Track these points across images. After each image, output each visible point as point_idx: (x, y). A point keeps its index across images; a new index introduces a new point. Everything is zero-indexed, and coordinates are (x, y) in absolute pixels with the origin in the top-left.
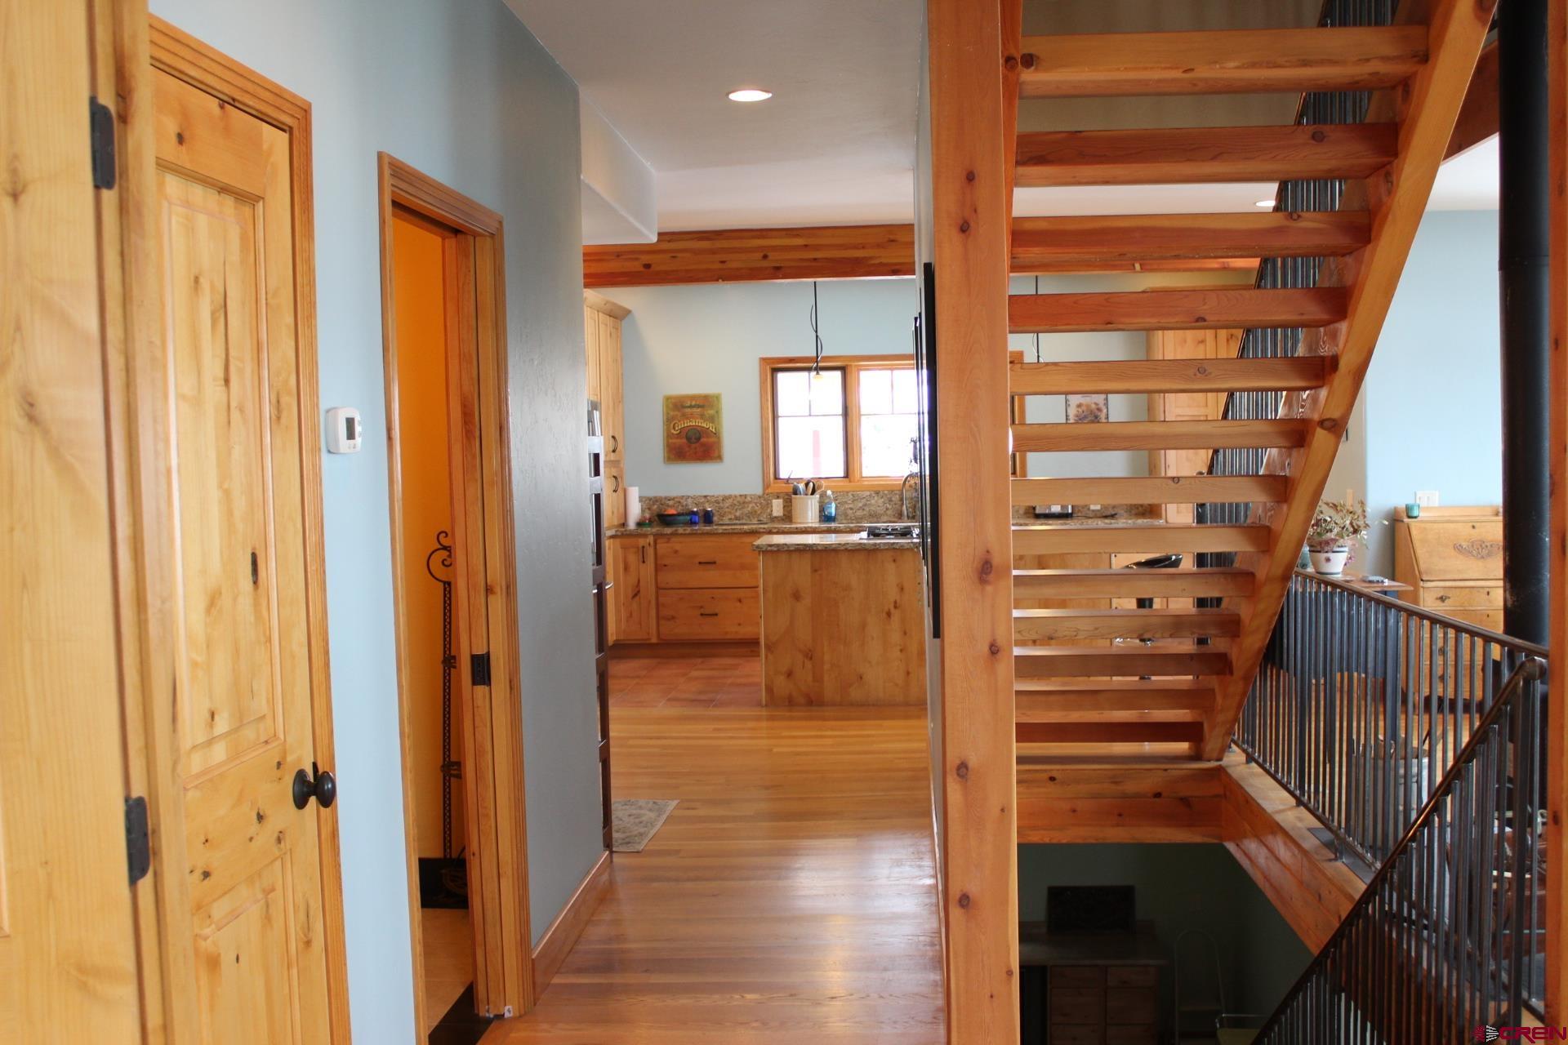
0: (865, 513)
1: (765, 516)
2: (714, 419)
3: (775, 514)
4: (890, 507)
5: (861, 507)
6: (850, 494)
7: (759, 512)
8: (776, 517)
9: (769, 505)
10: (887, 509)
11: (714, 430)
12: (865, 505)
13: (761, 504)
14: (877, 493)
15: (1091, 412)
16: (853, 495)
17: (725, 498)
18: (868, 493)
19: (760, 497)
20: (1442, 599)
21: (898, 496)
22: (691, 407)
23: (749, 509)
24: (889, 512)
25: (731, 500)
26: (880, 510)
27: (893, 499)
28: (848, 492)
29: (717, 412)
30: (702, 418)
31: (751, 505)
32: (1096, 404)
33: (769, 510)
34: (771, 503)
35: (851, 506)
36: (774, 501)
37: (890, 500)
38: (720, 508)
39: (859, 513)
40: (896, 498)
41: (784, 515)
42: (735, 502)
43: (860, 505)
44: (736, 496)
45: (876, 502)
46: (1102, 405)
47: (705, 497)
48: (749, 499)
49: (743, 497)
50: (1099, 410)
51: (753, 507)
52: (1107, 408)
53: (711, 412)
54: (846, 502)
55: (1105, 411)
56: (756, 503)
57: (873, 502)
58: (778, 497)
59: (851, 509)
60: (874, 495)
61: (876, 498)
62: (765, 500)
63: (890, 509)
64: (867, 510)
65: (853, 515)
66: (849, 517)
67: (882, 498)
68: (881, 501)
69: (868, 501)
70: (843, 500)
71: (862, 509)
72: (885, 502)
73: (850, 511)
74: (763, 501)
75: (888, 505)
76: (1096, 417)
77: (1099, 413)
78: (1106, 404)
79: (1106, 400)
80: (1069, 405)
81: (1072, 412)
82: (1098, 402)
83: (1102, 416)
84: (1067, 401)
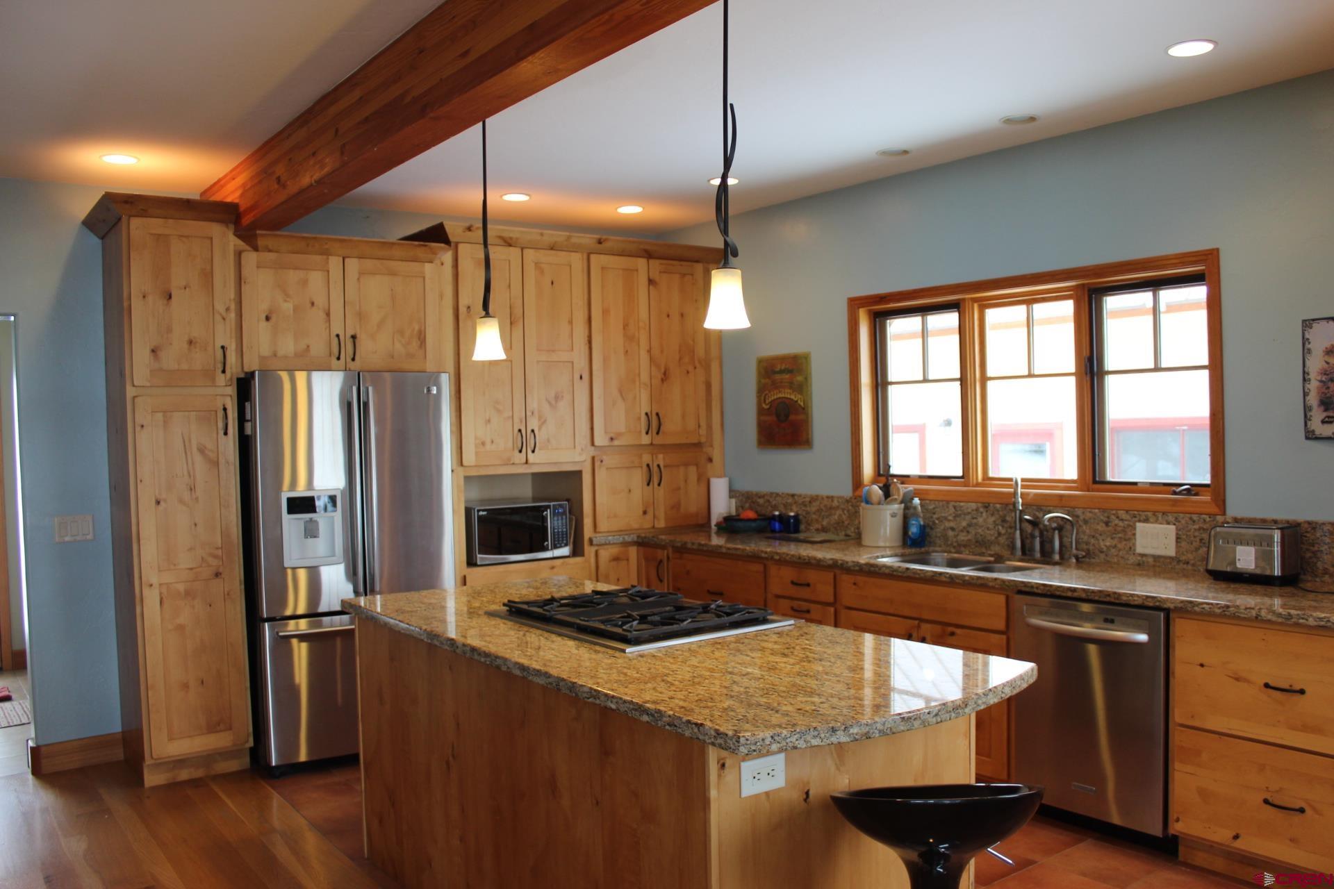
0: (970, 537)
1: (852, 529)
2: (802, 388)
4: (1003, 531)
5: (964, 528)
6: (952, 504)
7: (846, 523)
10: (1000, 534)
11: (802, 404)
12: (970, 525)
13: (848, 511)
14: (986, 506)
16: (955, 507)
17: (814, 499)
18: (974, 506)
19: (848, 501)
22: (781, 372)
23: (836, 517)
25: (818, 503)
26: (990, 535)
27: (1008, 518)
28: (948, 502)
29: (806, 379)
30: (791, 388)
31: (838, 512)
33: (856, 522)
35: (952, 524)
37: (1004, 521)
38: (808, 513)
39: (963, 537)
42: (822, 506)
43: (964, 524)
44: (823, 498)
45: (985, 521)
47: (793, 496)
48: (835, 503)
49: (831, 501)
51: (840, 515)
53: (800, 378)
54: (946, 518)
56: (843, 510)
57: (980, 520)
59: (953, 529)
60: (981, 510)
61: (984, 514)
62: (852, 506)
63: (1004, 534)
64: (973, 532)
65: (955, 540)
66: (949, 543)
67: (992, 515)
68: (991, 520)
69: (973, 518)
70: (943, 515)
71: (965, 530)
72: (997, 523)
73: (951, 533)
74: (850, 508)
75: (1000, 528)
80: (1309, 351)
81: (1315, 364)
84: (1305, 342)
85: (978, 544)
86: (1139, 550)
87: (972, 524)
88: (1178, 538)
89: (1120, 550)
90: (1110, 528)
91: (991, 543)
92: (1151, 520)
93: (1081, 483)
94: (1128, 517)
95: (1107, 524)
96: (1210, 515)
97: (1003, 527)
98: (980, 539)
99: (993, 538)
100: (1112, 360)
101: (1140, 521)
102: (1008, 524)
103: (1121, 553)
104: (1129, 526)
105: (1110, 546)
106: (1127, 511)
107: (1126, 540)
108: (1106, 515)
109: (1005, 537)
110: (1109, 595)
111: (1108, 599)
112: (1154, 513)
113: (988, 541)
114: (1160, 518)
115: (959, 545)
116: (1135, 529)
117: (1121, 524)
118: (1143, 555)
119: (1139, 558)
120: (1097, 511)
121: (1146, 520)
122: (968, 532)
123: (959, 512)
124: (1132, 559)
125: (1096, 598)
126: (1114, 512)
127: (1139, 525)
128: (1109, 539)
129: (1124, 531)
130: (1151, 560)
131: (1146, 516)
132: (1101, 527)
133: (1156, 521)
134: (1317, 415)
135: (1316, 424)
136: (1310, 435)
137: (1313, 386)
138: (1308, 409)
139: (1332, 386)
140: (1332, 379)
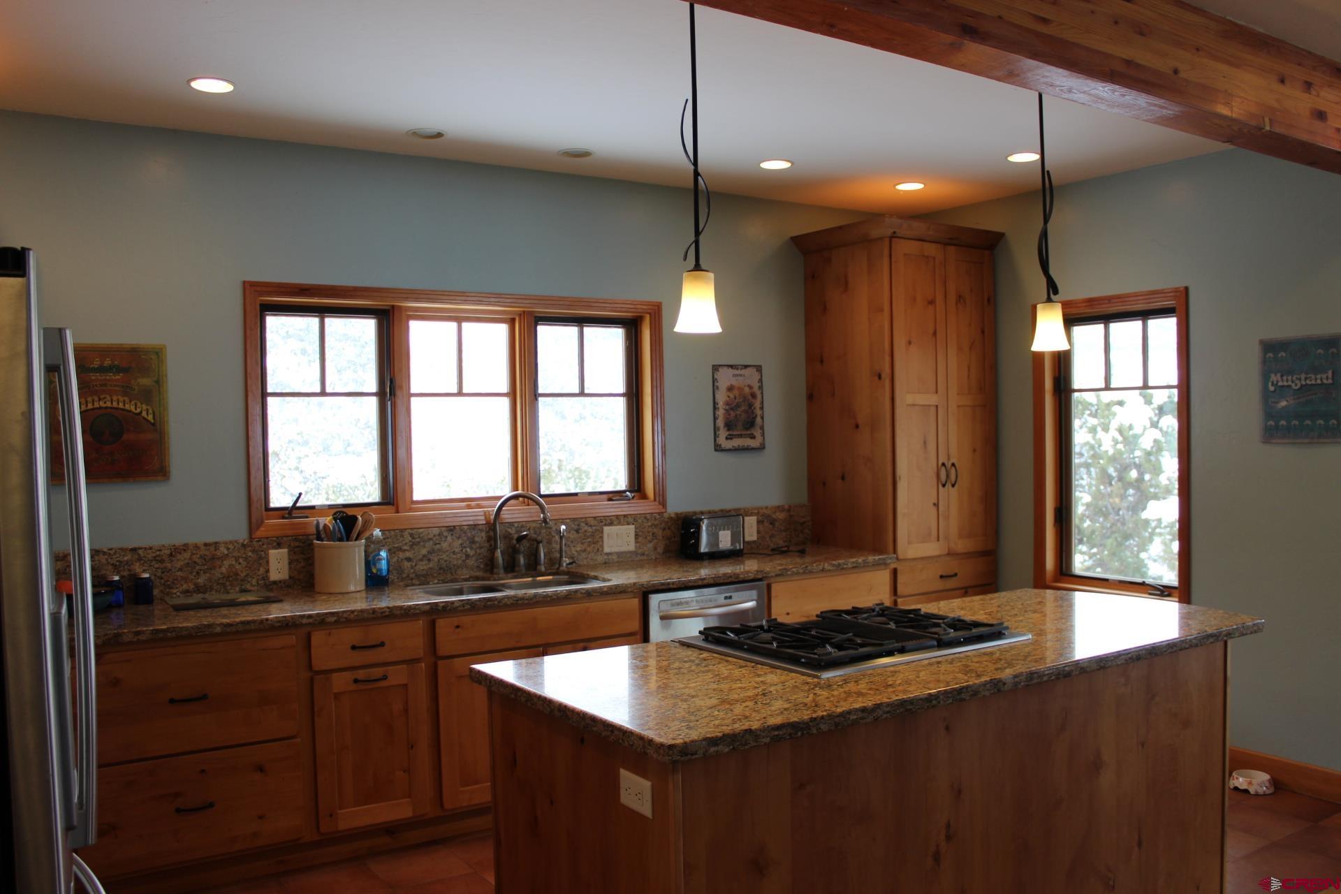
0: (431, 565)
1: (254, 582)
2: (153, 394)
3: (274, 575)
5: (424, 556)
6: (406, 534)
7: (243, 574)
8: (275, 583)
9: (263, 560)
10: (468, 556)
11: (150, 418)
12: (431, 552)
13: (246, 559)
15: (745, 399)
16: (411, 535)
17: (175, 551)
19: (244, 546)
21: (483, 534)
22: (101, 369)
23: (223, 570)
24: (471, 562)
25: (187, 555)
27: (476, 539)
28: (402, 531)
29: (157, 382)
30: (125, 394)
31: (226, 563)
32: (750, 387)
33: (262, 570)
34: (267, 554)
35: (408, 554)
36: (272, 552)
37: (473, 542)
38: (164, 570)
39: (423, 566)
40: (481, 537)
41: (290, 577)
42: (195, 558)
43: (424, 551)
44: (196, 547)
45: (450, 545)
46: (756, 389)
47: (134, 550)
48: (223, 550)
49: (212, 549)
50: (754, 396)
51: (231, 566)
52: (762, 393)
53: (145, 381)
54: (400, 549)
55: (759, 396)
56: (237, 559)
57: (445, 545)
58: (279, 546)
59: (409, 559)
60: (445, 534)
61: (449, 538)
62: (253, 551)
63: (473, 555)
64: (436, 559)
65: (412, 571)
66: (404, 576)
67: (458, 538)
68: (458, 543)
69: (436, 544)
70: (396, 546)
71: (426, 558)
72: (465, 545)
73: (407, 564)
74: (250, 554)
75: (468, 550)
76: (750, 406)
77: (753, 400)
78: (761, 388)
79: (761, 381)
80: (718, 388)
81: (722, 398)
82: (752, 384)
83: (757, 405)
84: (714, 380)
85: (442, 572)
86: (607, 550)
87: (433, 550)
88: (637, 536)
89: (589, 553)
90: (580, 534)
91: (458, 567)
92: (615, 523)
94: (596, 523)
95: (577, 531)
96: (659, 513)
97: (471, 548)
98: (444, 565)
99: (460, 562)
101: (606, 525)
102: (478, 545)
103: (590, 556)
104: (597, 530)
105: (580, 551)
106: (594, 518)
107: (594, 543)
108: (576, 523)
109: (474, 558)
110: (731, 577)
111: (730, 580)
112: (617, 517)
113: (454, 565)
114: (622, 521)
115: (418, 576)
116: (602, 532)
117: (590, 530)
118: (608, 554)
119: (606, 557)
120: (568, 520)
121: (611, 525)
122: (429, 560)
123: (418, 540)
124: (600, 559)
125: (721, 581)
126: (583, 520)
127: (606, 529)
128: (579, 544)
129: (593, 535)
130: (615, 557)
131: (610, 520)
133: (619, 524)
134: (723, 434)
135: (722, 440)
136: (718, 448)
137: (721, 413)
138: (716, 429)
139: (733, 414)
140: (732, 409)
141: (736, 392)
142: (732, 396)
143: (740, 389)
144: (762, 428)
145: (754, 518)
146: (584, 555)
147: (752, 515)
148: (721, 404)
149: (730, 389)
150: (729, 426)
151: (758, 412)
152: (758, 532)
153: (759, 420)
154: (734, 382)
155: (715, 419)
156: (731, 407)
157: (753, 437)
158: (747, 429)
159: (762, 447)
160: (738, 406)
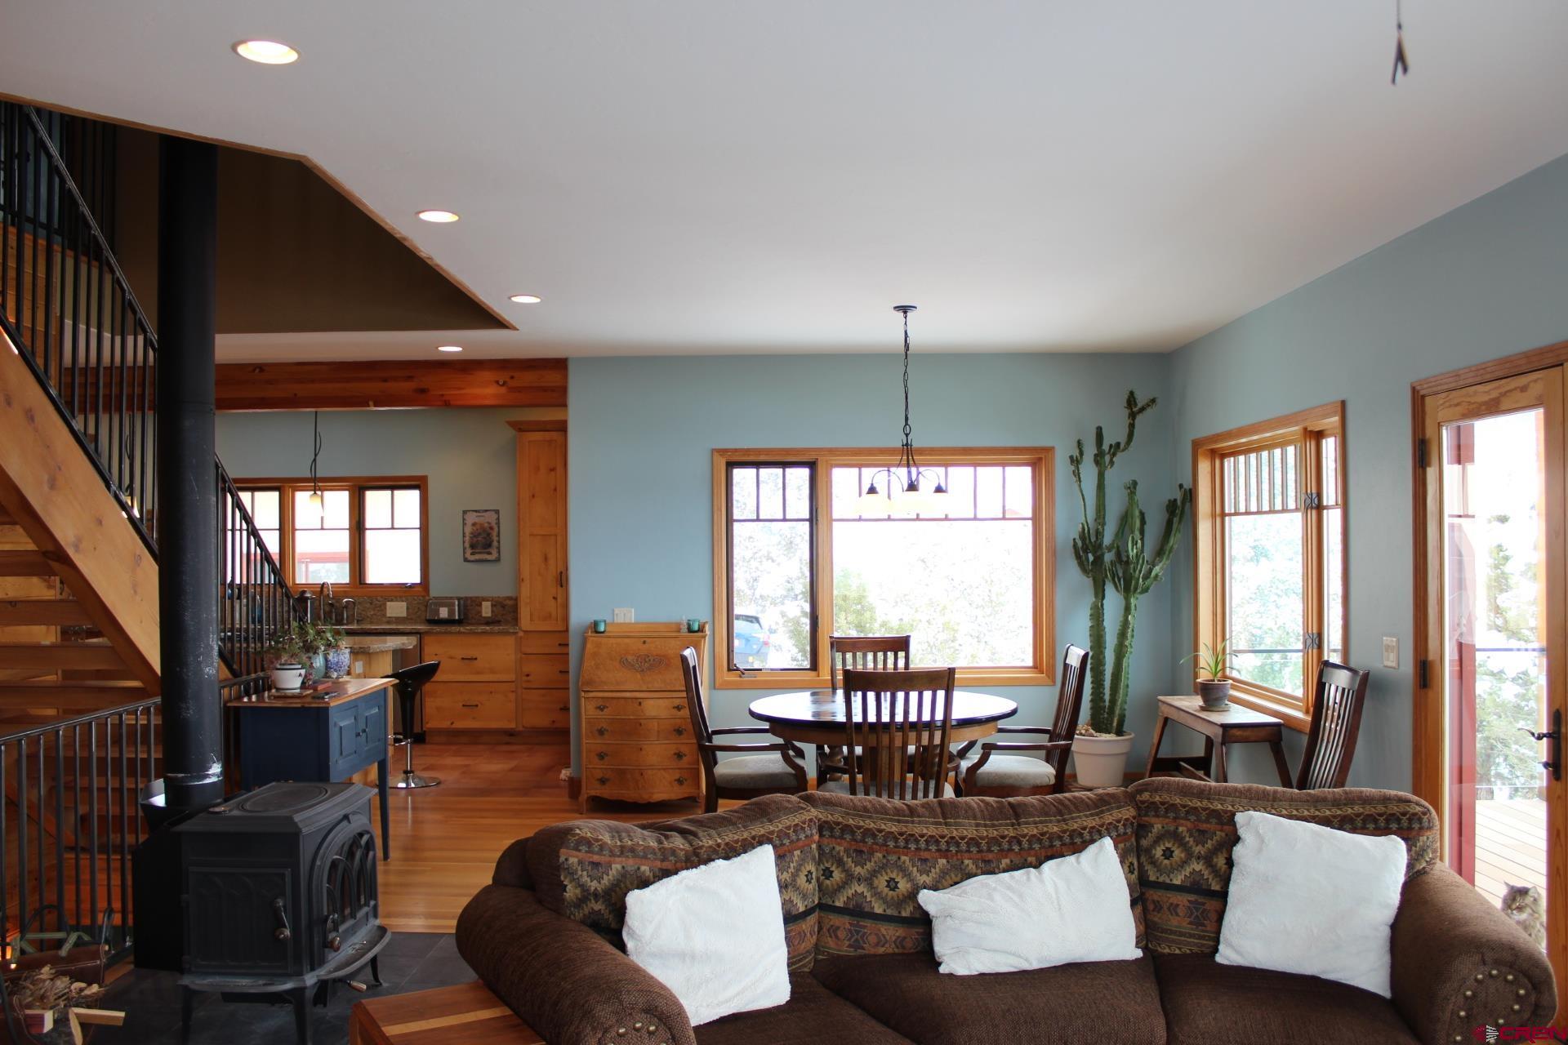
15: (484, 530)
20: (601, 709)
32: (489, 523)
46: (494, 525)
50: (491, 528)
52: (499, 527)
55: (496, 529)
76: (489, 534)
77: (491, 531)
78: (498, 524)
79: (498, 519)
80: (466, 524)
81: (468, 530)
82: (490, 521)
83: (495, 534)
84: (464, 519)
86: (388, 615)
88: (408, 608)
90: (373, 606)
92: (394, 602)
93: (352, 584)
94: (381, 599)
95: (371, 604)
96: (423, 596)
100: (369, 522)
101: (388, 601)
103: (378, 617)
104: (382, 604)
105: (373, 614)
106: (382, 597)
107: (381, 611)
108: (368, 598)
112: (396, 597)
114: (399, 599)
116: (384, 606)
117: (378, 603)
118: (390, 617)
119: (388, 619)
121: (392, 601)
124: (384, 619)
126: (375, 597)
127: (388, 603)
128: (372, 611)
129: (380, 606)
130: (394, 619)
131: (392, 599)
132: (368, 605)
133: (397, 601)
134: (469, 551)
135: (468, 555)
136: (466, 560)
137: (467, 538)
138: (464, 549)
139: (475, 539)
140: (475, 536)
141: (478, 527)
142: (475, 528)
143: (481, 525)
144: (498, 548)
145: (489, 603)
146: (374, 617)
147: (488, 601)
148: (467, 534)
149: (474, 524)
150: (472, 546)
151: (495, 538)
152: (492, 611)
153: (495, 544)
154: (477, 520)
155: (464, 542)
156: (474, 535)
157: (489, 553)
158: (485, 548)
159: (498, 560)
160: (479, 534)
